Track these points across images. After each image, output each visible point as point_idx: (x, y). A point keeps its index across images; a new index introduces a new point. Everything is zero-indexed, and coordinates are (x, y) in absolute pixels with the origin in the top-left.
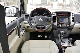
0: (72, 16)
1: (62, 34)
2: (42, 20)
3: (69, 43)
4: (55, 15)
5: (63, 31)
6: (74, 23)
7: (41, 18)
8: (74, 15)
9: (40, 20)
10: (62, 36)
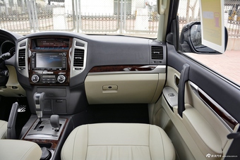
0: (75, 47)
4: (24, 44)
5: (41, 95)
6: (84, 68)
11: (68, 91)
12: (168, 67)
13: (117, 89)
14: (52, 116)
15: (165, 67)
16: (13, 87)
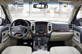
0: (49, 25)
1: (39, 41)
2: (20, 29)
3: (46, 49)
4: (33, 24)
5: (40, 39)
6: (51, 31)
7: (19, 28)
8: (51, 24)
9: (18, 29)
10: (39, 43)
11: (46, 38)
12: (74, 30)
13: (59, 37)
14: (45, 45)
15: (73, 30)
16: (28, 37)
